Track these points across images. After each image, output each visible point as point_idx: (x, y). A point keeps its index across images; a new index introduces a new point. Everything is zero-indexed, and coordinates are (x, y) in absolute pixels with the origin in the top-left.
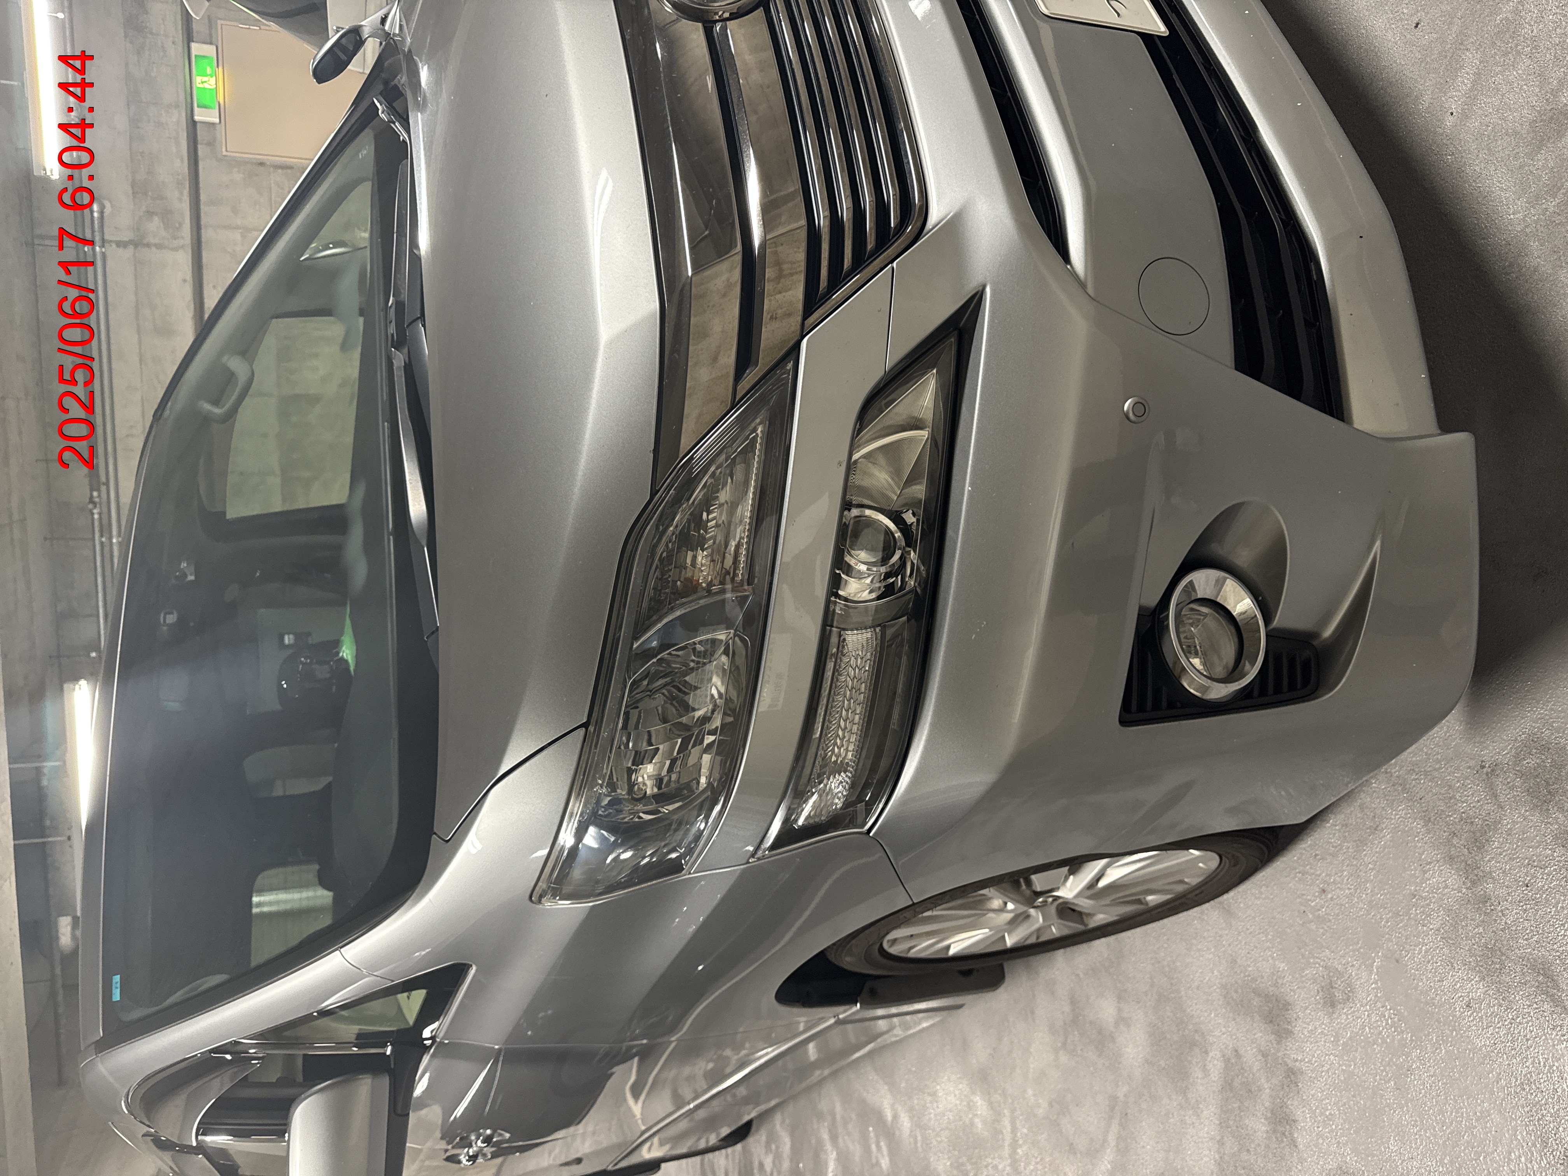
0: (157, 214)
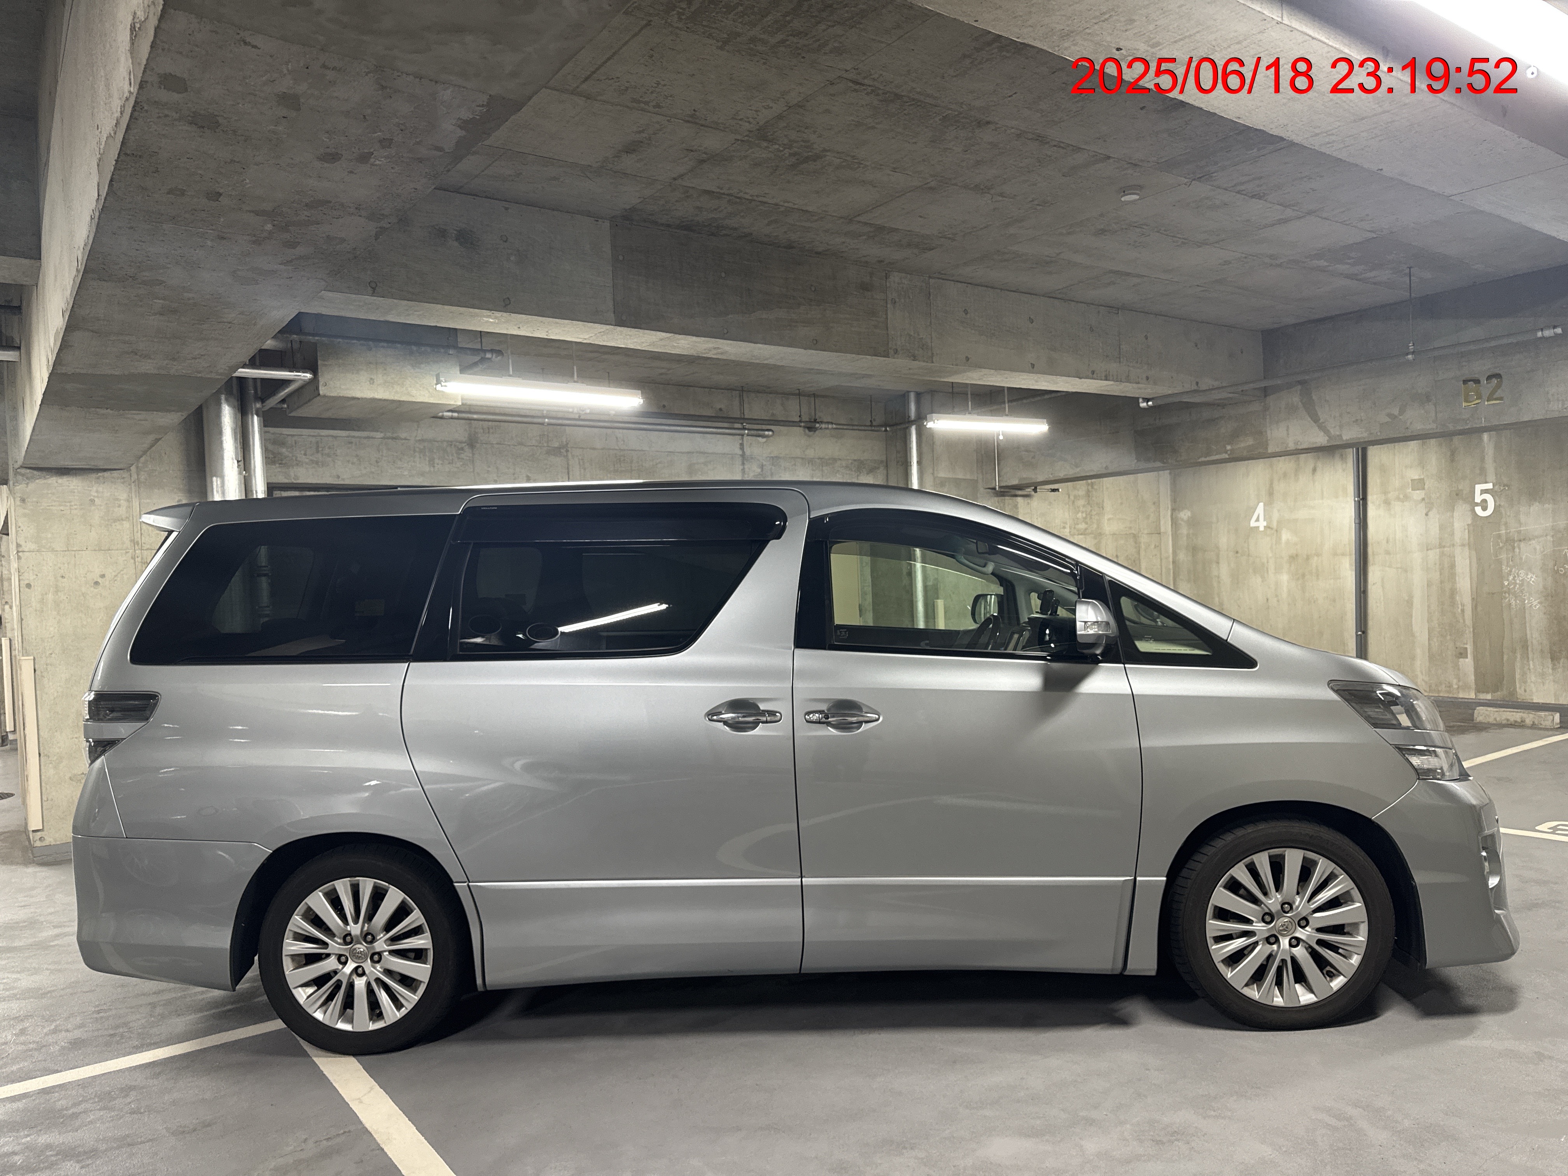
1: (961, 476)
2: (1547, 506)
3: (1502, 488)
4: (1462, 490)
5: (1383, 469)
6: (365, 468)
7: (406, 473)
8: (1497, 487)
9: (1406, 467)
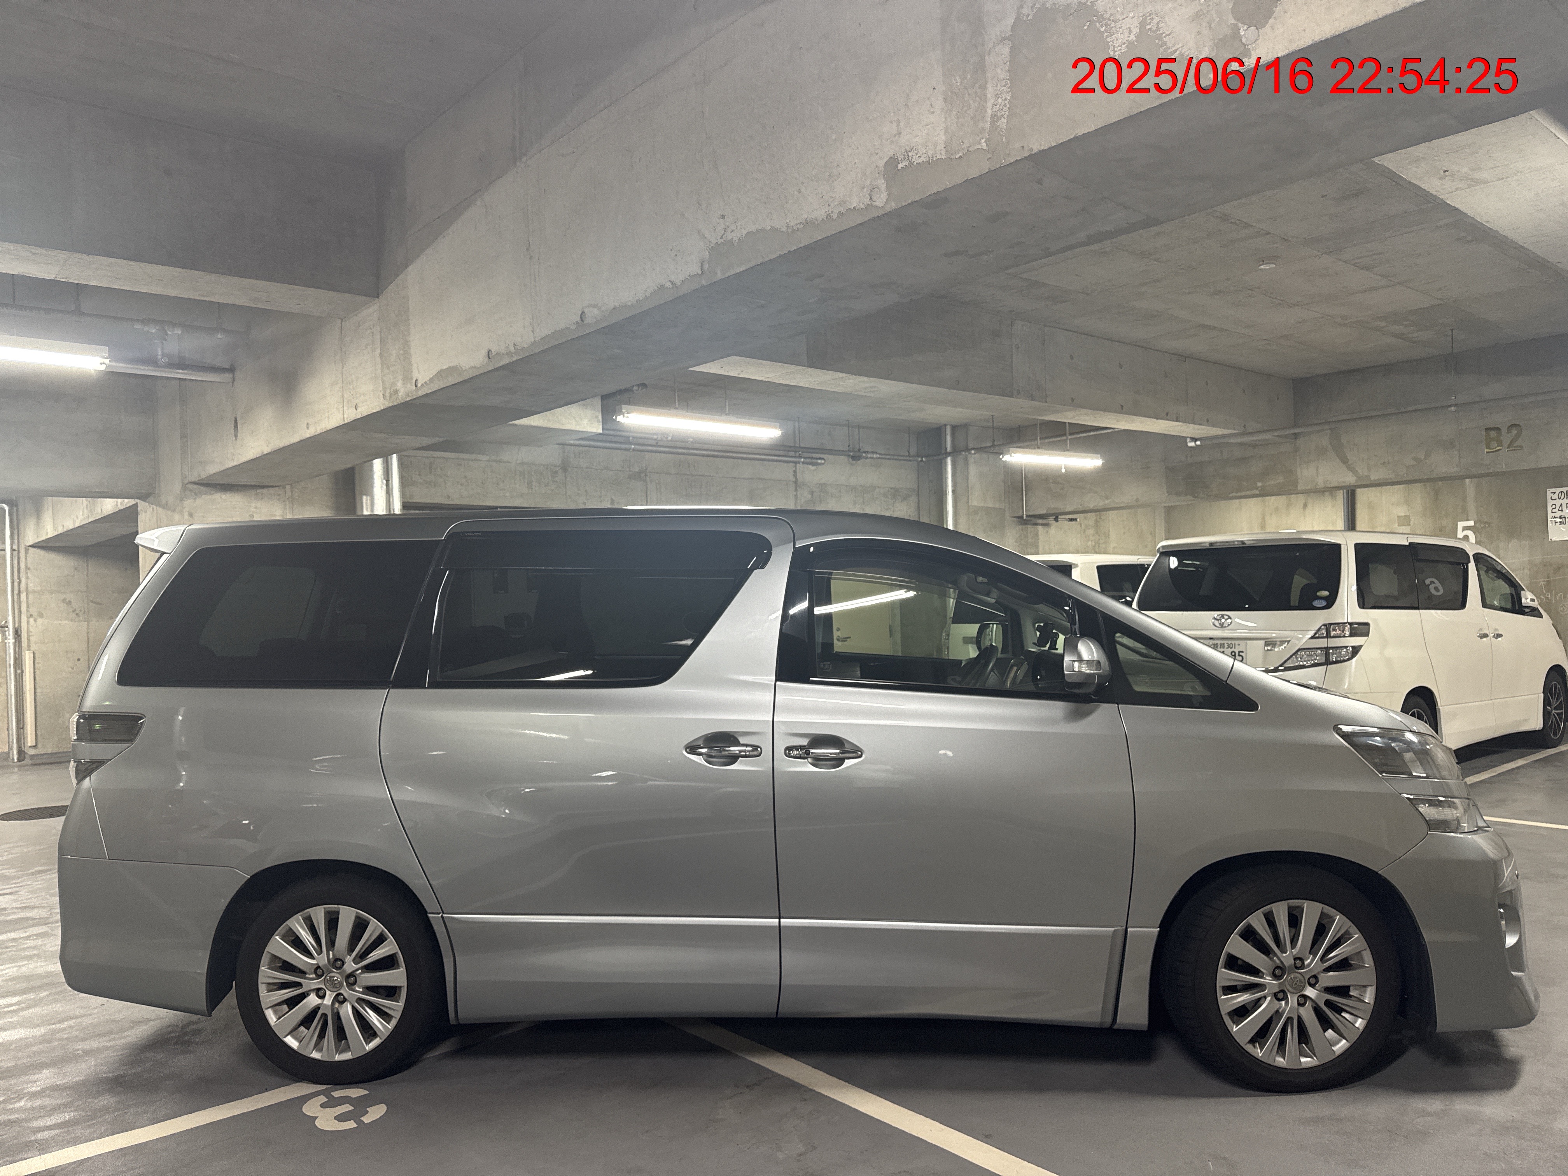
0: (812, 497)
1: (991, 505)
2: (1523, 542)
3: (1482, 525)
4: (1445, 527)
5: (1371, 507)
6: (473, 489)
7: (508, 494)
8: (1478, 525)
9: (1393, 504)
